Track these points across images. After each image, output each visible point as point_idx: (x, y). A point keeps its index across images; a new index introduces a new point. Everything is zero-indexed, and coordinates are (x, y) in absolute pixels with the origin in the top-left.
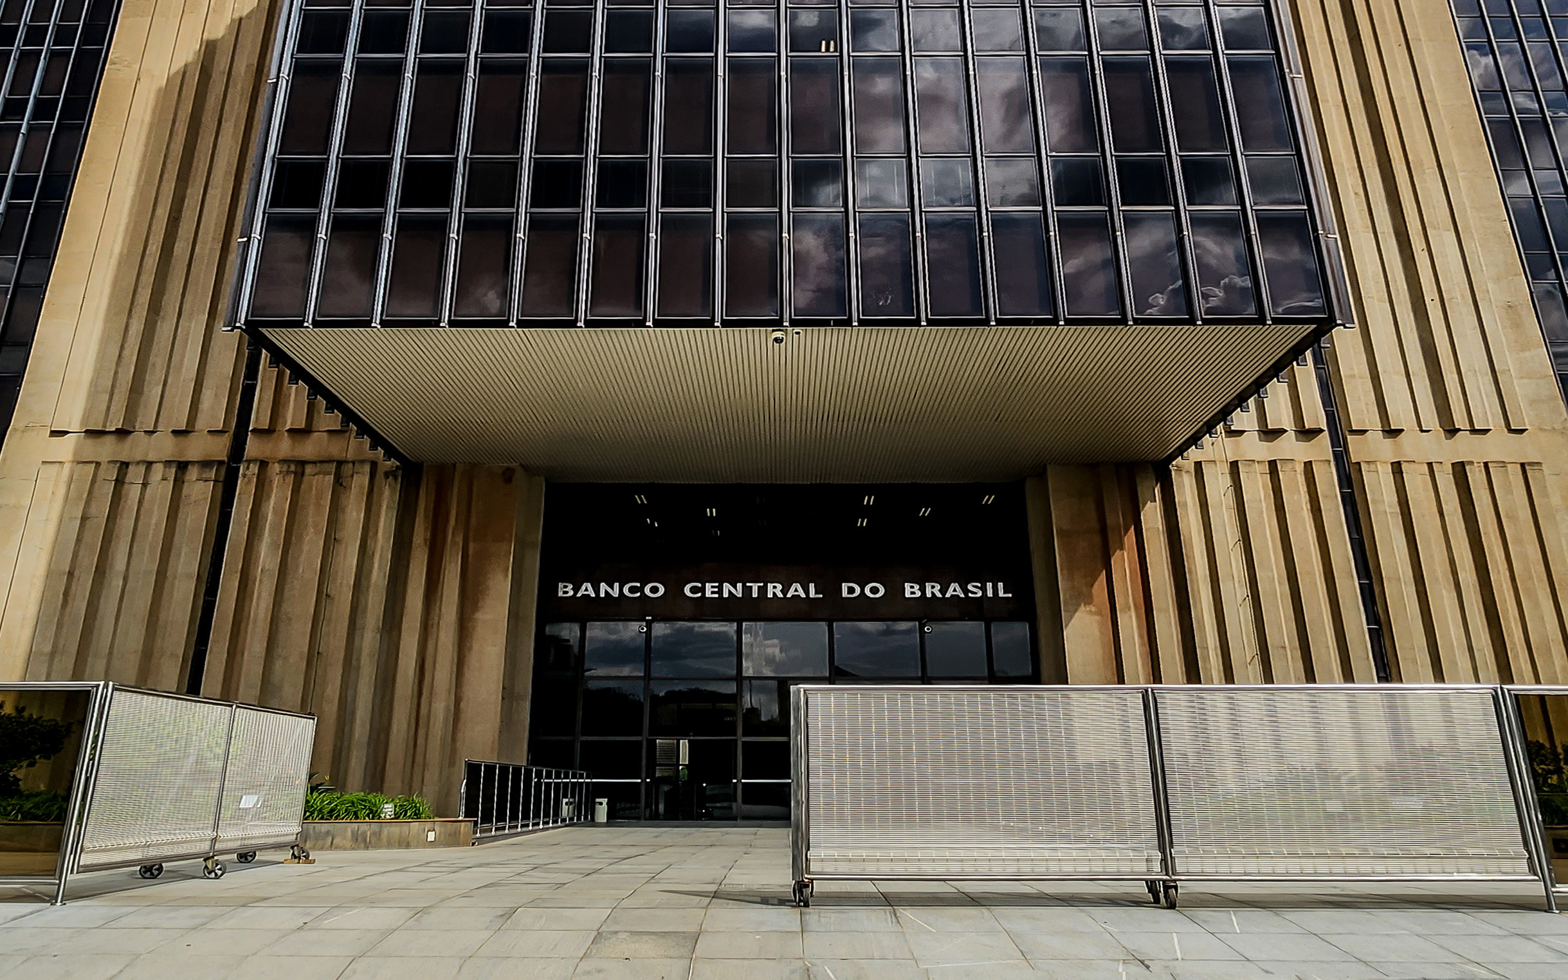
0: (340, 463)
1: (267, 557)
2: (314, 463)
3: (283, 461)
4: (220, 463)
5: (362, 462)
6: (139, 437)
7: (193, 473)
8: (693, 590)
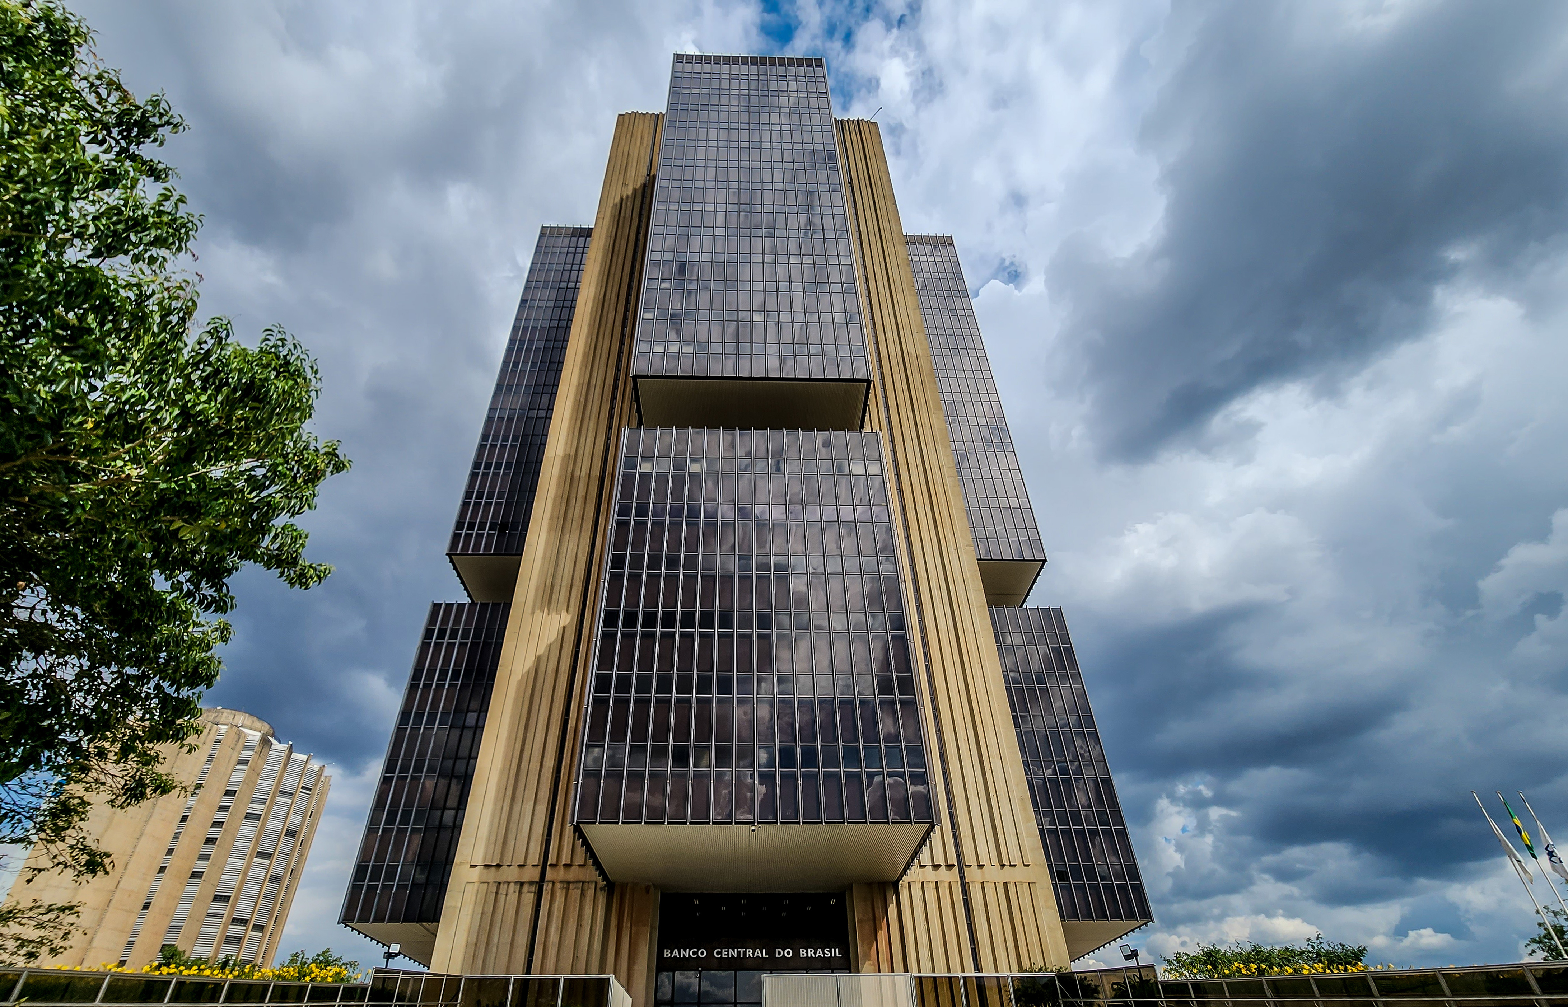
0: (583, 882)
1: (554, 936)
2: (573, 882)
3: (561, 882)
4: (537, 882)
5: (592, 882)
6: (504, 868)
7: (526, 888)
8: (718, 953)
